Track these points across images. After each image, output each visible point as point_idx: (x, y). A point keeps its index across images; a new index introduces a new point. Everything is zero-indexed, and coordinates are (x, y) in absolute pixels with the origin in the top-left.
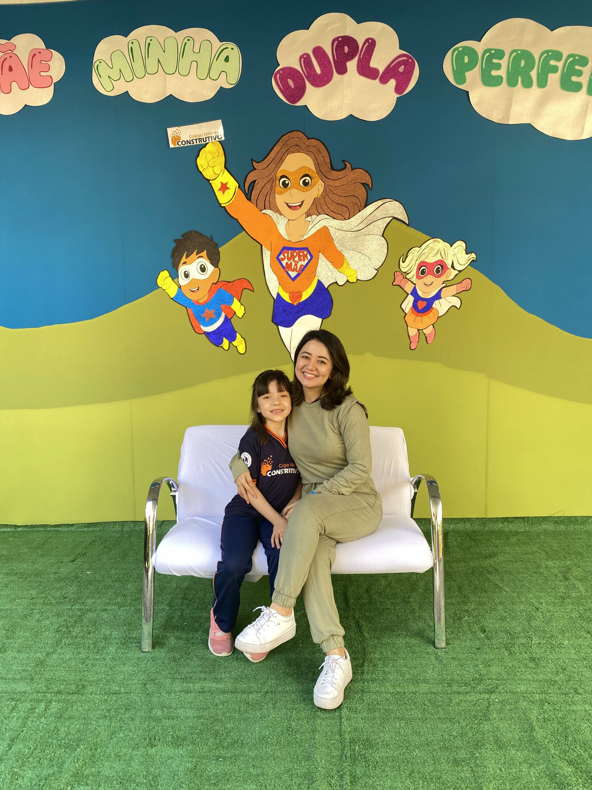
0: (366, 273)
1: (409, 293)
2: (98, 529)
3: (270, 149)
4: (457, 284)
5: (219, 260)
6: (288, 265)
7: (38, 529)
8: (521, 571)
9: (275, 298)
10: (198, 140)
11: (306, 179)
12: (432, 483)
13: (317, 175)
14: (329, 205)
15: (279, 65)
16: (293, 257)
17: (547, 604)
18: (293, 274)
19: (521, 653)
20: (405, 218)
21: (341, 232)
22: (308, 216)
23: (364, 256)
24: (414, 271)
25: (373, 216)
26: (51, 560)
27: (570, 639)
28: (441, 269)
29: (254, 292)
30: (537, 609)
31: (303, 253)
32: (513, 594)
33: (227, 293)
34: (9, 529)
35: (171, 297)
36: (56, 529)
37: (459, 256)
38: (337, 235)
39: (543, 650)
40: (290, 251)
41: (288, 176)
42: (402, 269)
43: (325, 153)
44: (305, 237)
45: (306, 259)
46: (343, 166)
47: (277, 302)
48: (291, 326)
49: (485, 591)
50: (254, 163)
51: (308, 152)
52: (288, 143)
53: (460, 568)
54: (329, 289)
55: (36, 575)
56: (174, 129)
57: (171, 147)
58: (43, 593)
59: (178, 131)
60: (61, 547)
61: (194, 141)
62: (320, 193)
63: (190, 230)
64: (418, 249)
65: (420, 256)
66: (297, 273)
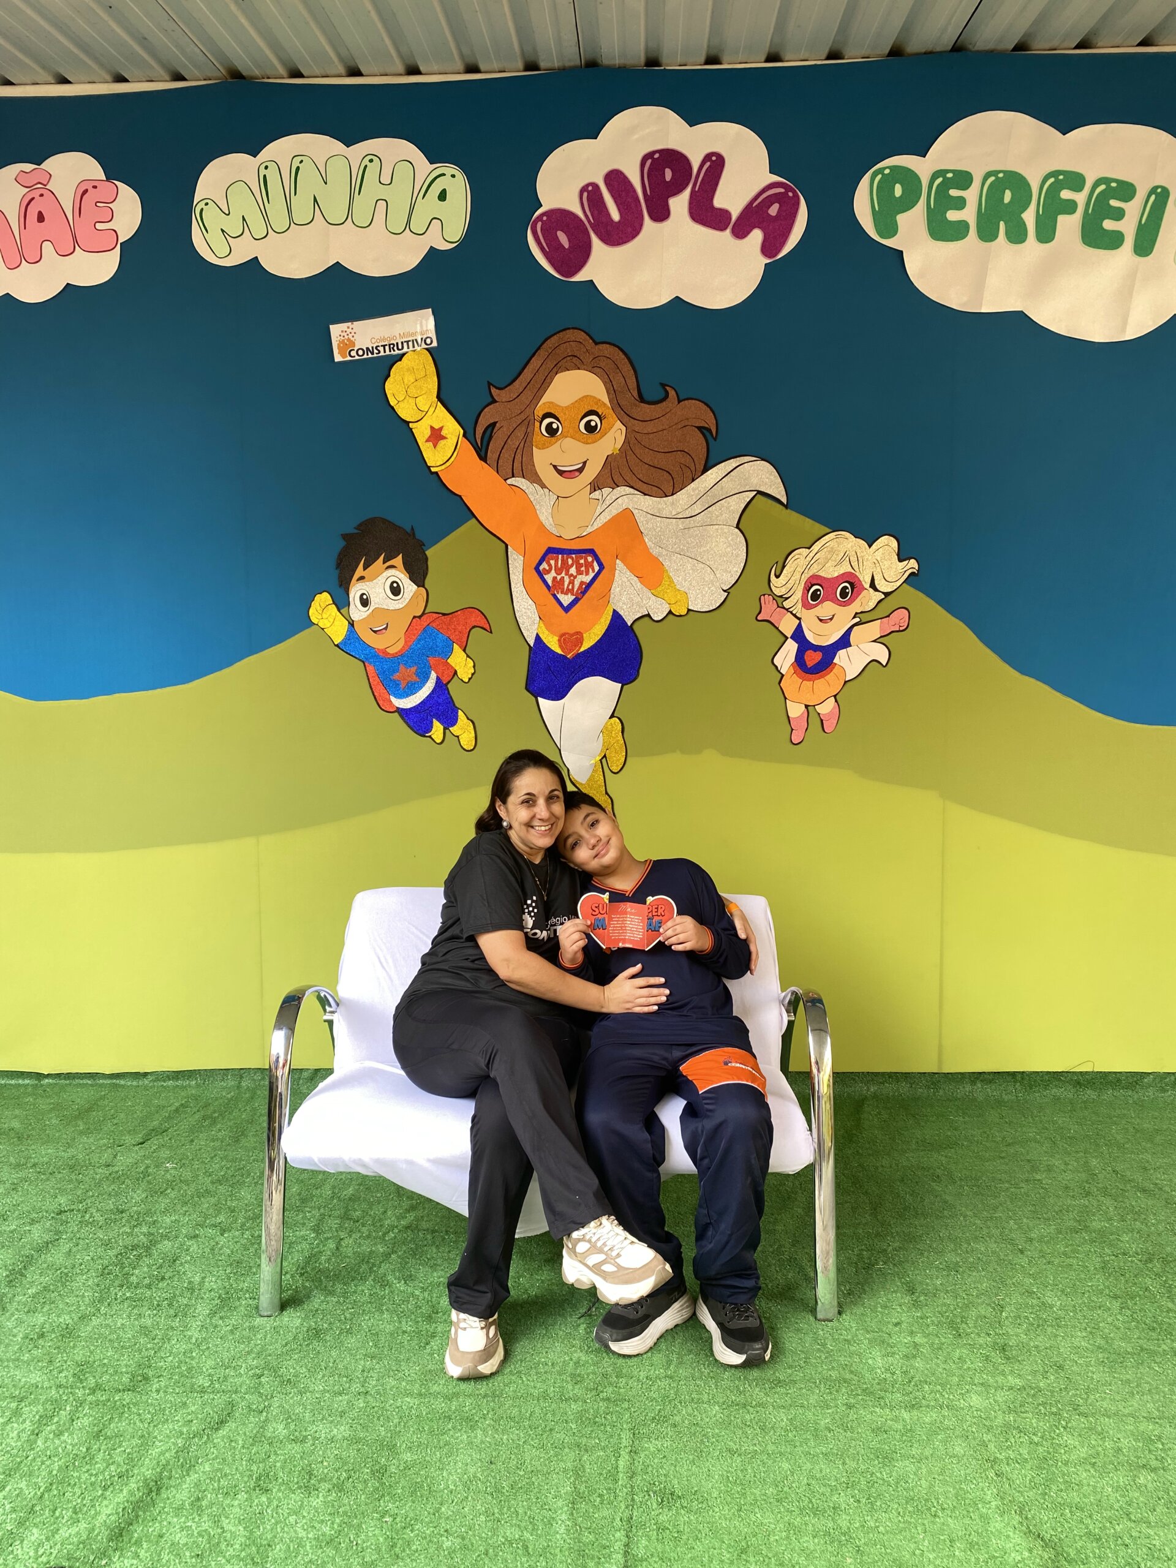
0: (706, 598)
1: (789, 636)
2: (194, 1082)
3: (524, 362)
4: (881, 618)
5: (427, 574)
6: (557, 582)
9: (532, 643)
10: (388, 348)
11: (591, 421)
12: (815, 1004)
13: (612, 412)
14: (635, 470)
15: (541, 205)
16: (566, 567)
18: (566, 599)
19: (978, 1335)
20: (779, 493)
21: (658, 519)
22: (595, 490)
23: (703, 566)
24: (799, 595)
25: (719, 488)
26: (101, 1142)
28: (849, 590)
30: (1022, 1251)
31: (586, 560)
33: (440, 636)
34: (27, 1081)
35: (336, 643)
36: (113, 1081)
37: (885, 565)
38: (650, 525)
39: (1023, 1329)
40: (560, 556)
41: (556, 414)
42: (773, 588)
43: (627, 368)
44: (589, 530)
45: (591, 570)
46: (662, 395)
47: (535, 653)
48: (562, 698)
49: (924, 1215)
50: (493, 390)
51: (594, 369)
52: (557, 351)
54: (635, 627)
55: (72, 1168)
56: (343, 326)
57: (336, 360)
58: (81, 1203)
59: (350, 330)
60: (122, 1115)
61: (381, 349)
62: (619, 445)
63: (371, 516)
64: (805, 551)
65: (809, 566)
66: (574, 597)
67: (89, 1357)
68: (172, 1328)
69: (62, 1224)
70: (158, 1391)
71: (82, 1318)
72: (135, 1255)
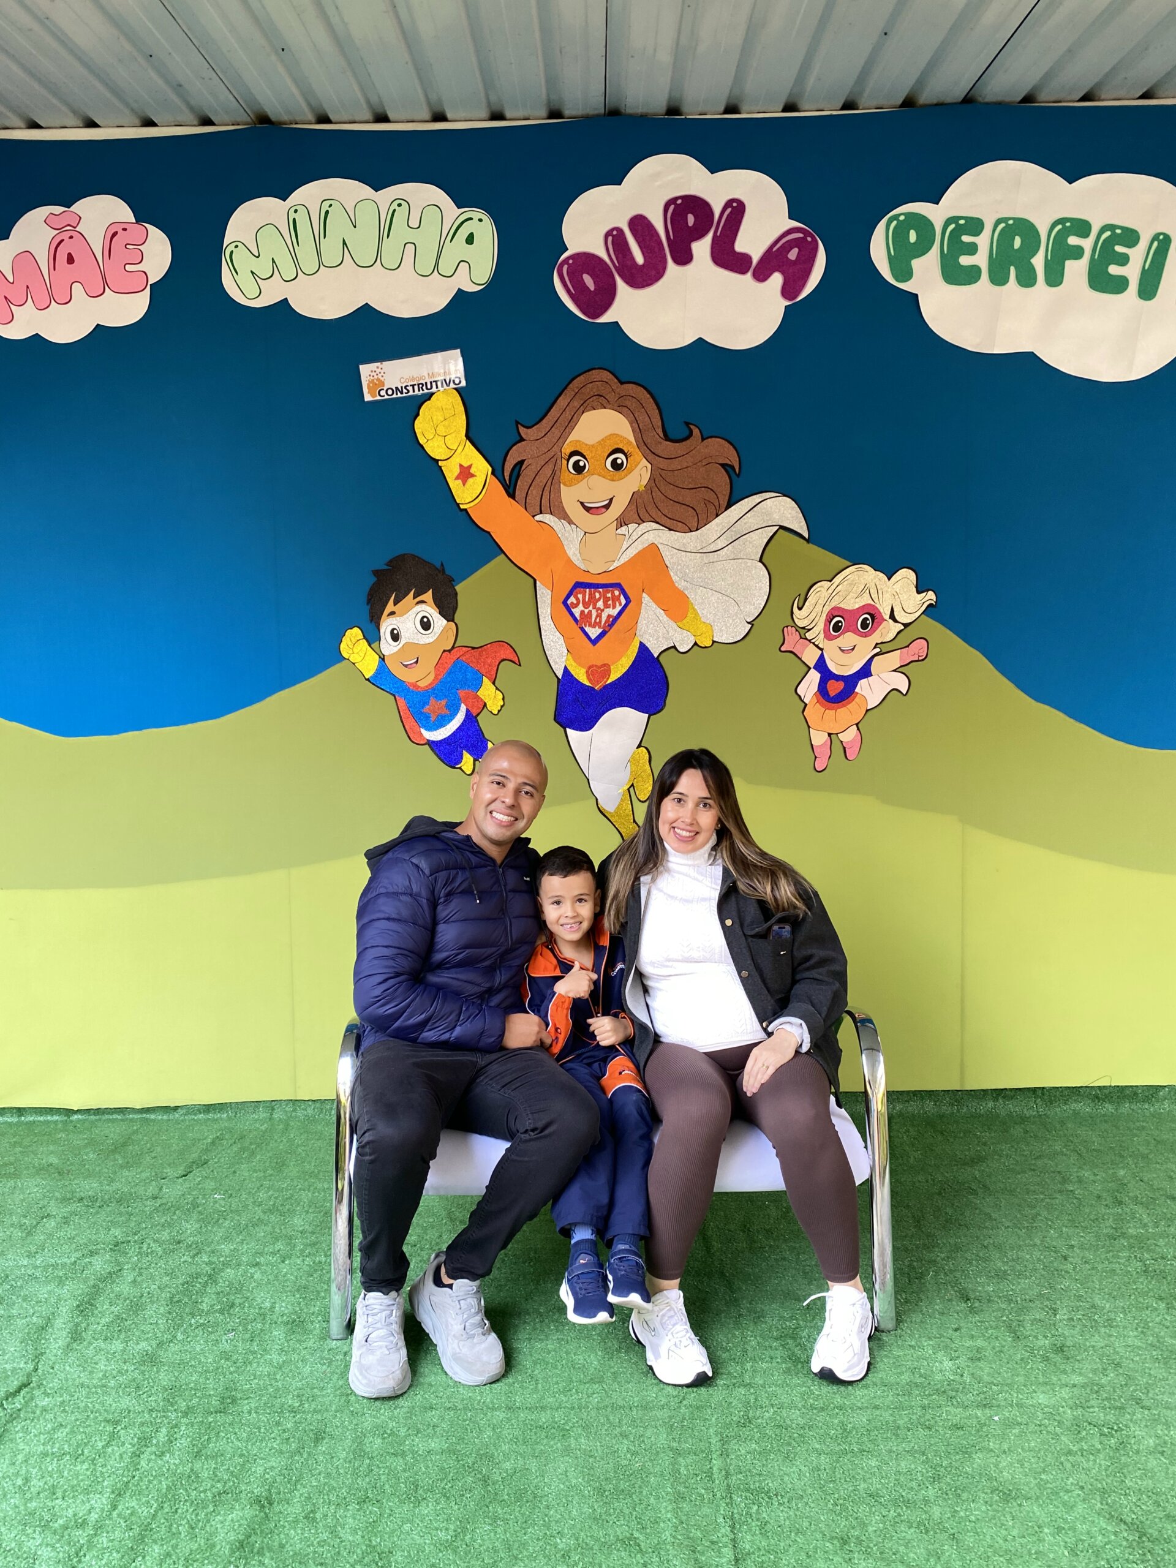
0: (731, 630)
1: (812, 666)
2: (225, 1115)
3: (551, 401)
4: (901, 648)
5: (456, 607)
6: (585, 616)
7: (111, 1116)
8: (1032, 1188)
9: (560, 675)
10: (416, 388)
11: (617, 458)
12: (864, 1023)
13: (637, 450)
14: (661, 506)
15: (567, 249)
16: (593, 601)
17: (1082, 1247)
18: (594, 633)
19: (1036, 1337)
20: (801, 527)
21: (683, 553)
22: (621, 526)
23: (727, 598)
24: (821, 626)
25: (743, 524)
26: (143, 1175)
27: (1127, 1310)
28: (870, 621)
29: (520, 665)
30: (1065, 1258)
31: (613, 593)
32: (1017, 1230)
33: (470, 669)
34: (56, 1118)
35: (367, 677)
36: (145, 1115)
37: (904, 597)
38: (674, 560)
39: (1077, 1331)
40: (588, 590)
41: (582, 452)
42: (797, 622)
43: (652, 408)
44: (616, 564)
45: (618, 604)
46: (687, 433)
47: (563, 685)
48: (590, 728)
49: (966, 1226)
50: (521, 429)
51: (620, 408)
52: (584, 390)
53: (917, 1184)
54: (661, 659)
55: (119, 1201)
56: (373, 366)
57: (366, 400)
58: (136, 1235)
59: (379, 370)
60: (159, 1149)
61: (410, 389)
62: (645, 481)
63: (401, 552)
64: (827, 584)
65: (830, 598)
66: (600, 631)
67: (175, 1382)
68: (251, 1352)
69: (121, 1256)
70: (250, 1413)
71: (160, 1345)
72: (200, 1283)
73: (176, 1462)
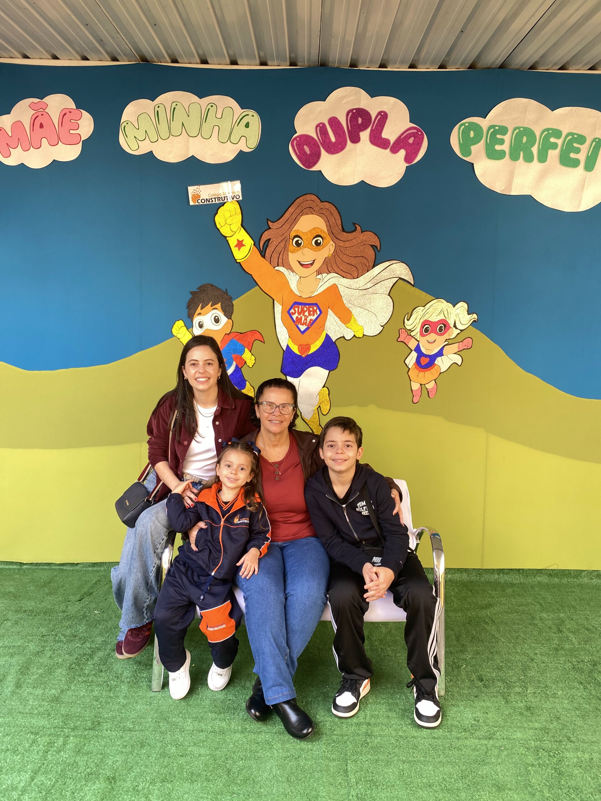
0: (372, 329)
1: (413, 349)
2: (103, 568)
3: (286, 209)
4: (459, 342)
5: (233, 313)
6: (298, 319)
7: (43, 567)
8: (517, 622)
9: (285, 350)
10: (217, 199)
11: (318, 240)
12: (434, 536)
13: (328, 236)
14: (339, 265)
15: (296, 133)
16: (303, 312)
17: (541, 654)
18: (303, 328)
19: (517, 702)
20: (410, 279)
21: (350, 289)
22: (318, 274)
23: (371, 313)
24: (418, 329)
25: (381, 275)
26: (59, 599)
27: (564, 689)
28: (443, 328)
30: (532, 660)
31: (313, 308)
32: (508, 644)
33: (239, 344)
34: (15, 567)
36: (61, 567)
37: (461, 316)
38: (345, 292)
39: (538, 699)
40: (300, 306)
41: (300, 236)
42: (406, 326)
43: (336, 215)
44: (315, 294)
45: (315, 314)
46: (354, 229)
47: (286, 354)
48: (299, 377)
49: (482, 641)
50: (269, 223)
51: (320, 214)
52: (302, 205)
53: (458, 618)
54: (336, 342)
55: (45, 613)
56: (195, 187)
57: (191, 204)
58: (53, 631)
59: (198, 190)
60: (67, 585)
61: (214, 200)
62: (331, 253)
63: (206, 283)
64: (422, 308)
65: (424, 315)
66: (307, 327)
67: (69, 712)
68: (109, 697)
69: (44, 642)
70: (107, 730)
71: (62, 691)
72: (85, 659)
73: (67, 756)
